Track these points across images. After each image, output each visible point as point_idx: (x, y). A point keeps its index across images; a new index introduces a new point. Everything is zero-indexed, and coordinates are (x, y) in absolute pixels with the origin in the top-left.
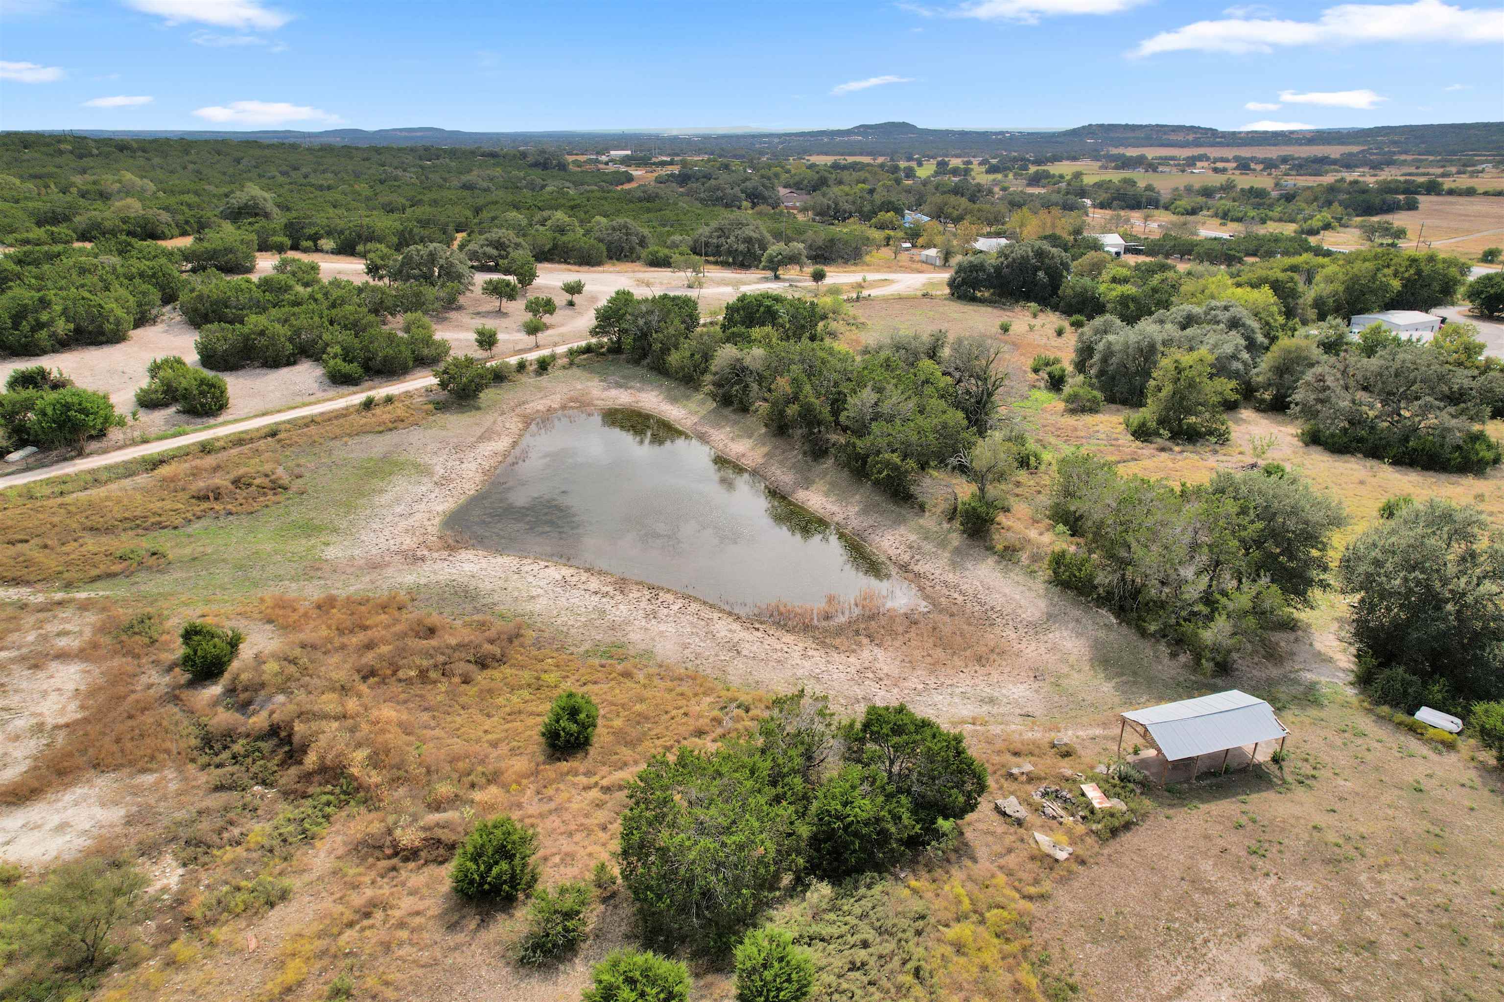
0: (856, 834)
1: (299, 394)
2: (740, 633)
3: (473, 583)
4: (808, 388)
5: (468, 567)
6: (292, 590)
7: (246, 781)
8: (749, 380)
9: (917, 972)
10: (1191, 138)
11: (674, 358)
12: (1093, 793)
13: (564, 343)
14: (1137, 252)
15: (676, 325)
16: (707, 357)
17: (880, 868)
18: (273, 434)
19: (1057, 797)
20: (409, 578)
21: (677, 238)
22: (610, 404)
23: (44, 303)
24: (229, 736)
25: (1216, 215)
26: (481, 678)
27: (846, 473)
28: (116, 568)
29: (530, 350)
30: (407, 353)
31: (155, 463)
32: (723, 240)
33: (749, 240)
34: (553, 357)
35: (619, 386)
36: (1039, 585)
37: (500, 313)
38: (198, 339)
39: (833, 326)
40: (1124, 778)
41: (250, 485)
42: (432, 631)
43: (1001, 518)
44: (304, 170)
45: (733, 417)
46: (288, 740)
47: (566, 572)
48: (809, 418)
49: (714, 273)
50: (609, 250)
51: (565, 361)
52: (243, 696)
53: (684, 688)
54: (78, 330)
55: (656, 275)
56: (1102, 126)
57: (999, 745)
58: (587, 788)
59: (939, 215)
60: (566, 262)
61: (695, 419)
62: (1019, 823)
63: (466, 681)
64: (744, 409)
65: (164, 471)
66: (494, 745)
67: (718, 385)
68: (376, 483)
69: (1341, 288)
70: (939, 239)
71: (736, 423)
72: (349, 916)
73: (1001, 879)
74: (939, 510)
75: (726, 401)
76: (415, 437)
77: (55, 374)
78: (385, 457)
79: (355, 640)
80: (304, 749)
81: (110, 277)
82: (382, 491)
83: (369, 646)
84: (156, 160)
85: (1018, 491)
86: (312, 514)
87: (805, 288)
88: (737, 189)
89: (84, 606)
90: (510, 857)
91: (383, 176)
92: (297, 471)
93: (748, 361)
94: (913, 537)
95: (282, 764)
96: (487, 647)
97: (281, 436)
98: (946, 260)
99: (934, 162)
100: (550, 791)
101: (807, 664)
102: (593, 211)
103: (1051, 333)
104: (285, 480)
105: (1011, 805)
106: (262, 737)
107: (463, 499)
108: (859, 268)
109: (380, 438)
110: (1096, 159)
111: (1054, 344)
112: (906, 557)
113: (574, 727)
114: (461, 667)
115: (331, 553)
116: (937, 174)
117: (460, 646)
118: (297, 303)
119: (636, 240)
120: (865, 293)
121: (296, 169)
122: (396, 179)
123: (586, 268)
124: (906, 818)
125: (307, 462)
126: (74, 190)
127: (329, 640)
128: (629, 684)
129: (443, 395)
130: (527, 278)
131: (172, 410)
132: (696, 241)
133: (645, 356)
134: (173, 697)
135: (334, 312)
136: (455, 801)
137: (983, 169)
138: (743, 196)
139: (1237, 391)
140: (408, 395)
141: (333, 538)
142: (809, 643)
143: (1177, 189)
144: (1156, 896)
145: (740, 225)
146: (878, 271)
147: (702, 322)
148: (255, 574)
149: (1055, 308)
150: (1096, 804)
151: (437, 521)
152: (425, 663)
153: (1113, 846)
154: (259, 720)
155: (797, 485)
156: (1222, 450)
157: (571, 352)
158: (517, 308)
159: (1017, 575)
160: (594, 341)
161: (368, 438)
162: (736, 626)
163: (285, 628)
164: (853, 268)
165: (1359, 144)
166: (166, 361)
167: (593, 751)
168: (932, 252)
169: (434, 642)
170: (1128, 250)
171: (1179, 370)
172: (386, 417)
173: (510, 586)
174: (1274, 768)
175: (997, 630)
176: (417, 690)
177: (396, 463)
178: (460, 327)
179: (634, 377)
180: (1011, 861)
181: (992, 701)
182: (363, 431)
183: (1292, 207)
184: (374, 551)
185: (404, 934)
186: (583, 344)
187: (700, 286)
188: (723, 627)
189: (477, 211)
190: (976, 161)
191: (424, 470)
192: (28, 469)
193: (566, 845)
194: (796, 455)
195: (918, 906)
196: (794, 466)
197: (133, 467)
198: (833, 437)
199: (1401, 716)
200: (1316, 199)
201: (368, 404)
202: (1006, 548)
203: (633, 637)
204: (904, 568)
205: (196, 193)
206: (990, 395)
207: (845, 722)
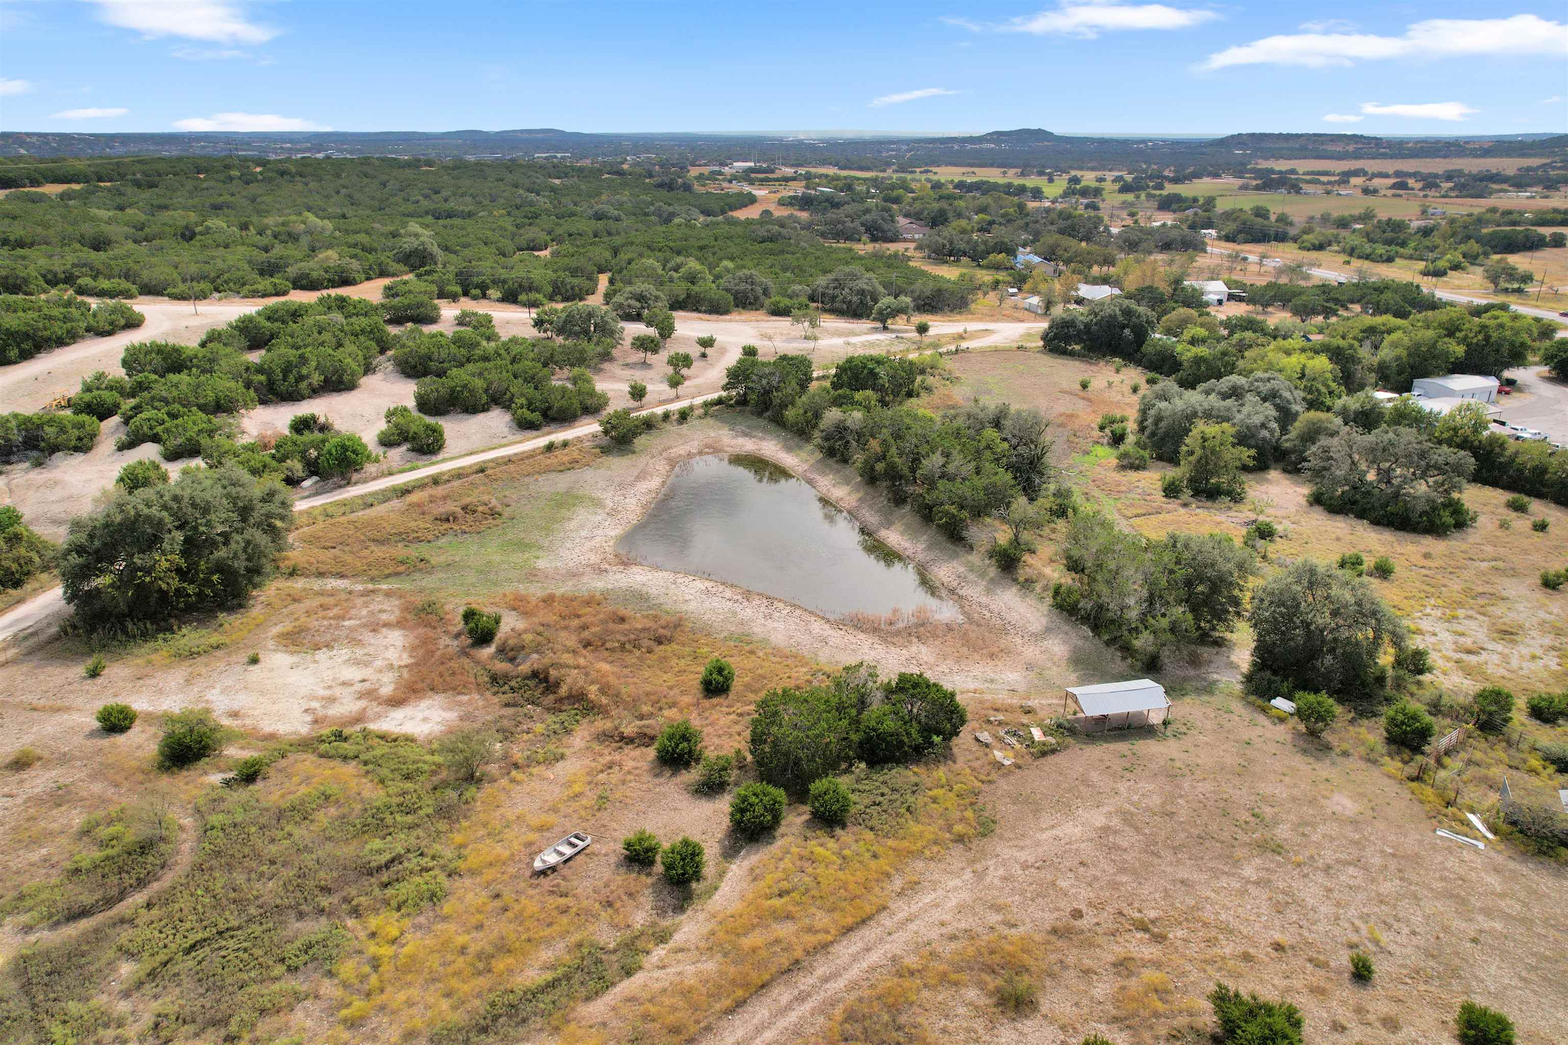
0: (884, 740)
1: (494, 436)
2: (828, 631)
3: (645, 589)
4: (893, 450)
5: (639, 578)
6: (522, 589)
7: (522, 702)
8: (850, 438)
9: (908, 809)
10: (1351, 148)
11: (790, 414)
12: (1037, 734)
13: (700, 394)
14: (1240, 299)
15: (792, 386)
16: (817, 416)
17: (898, 762)
18: (482, 471)
19: (1015, 734)
20: (599, 584)
21: (797, 287)
22: (737, 451)
23: (303, 360)
24: (507, 678)
25: (1343, 251)
26: (660, 650)
27: (918, 519)
28: (401, 568)
29: (671, 401)
30: (576, 404)
31: (404, 491)
32: (837, 291)
33: (862, 292)
34: (691, 408)
35: (745, 435)
36: (1045, 606)
37: (645, 365)
38: (415, 388)
39: (930, 381)
40: (1059, 726)
41: (475, 511)
42: (623, 620)
43: (1027, 557)
44: (445, 193)
45: (836, 466)
46: (546, 679)
47: (709, 584)
48: (893, 475)
49: (830, 323)
50: (736, 299)
51: (701, 411)
52: (511, 654)
53: (789, 662)
54: (326, 380)
55: (777, 324)
56: (1253, 135)
57: (988, 704)
58: (729, 714)
59: (1049, 256)
60: (697, 310)
61: (806, 467)
62: (987, 745)
63: (650, 651)
64: (845, 461)
65: (413, 498)
66: (671, 688)
67: (826, 439)
68: (564, 512)
69: (1405, 353)
70: (1043, 287)
71: (838, 471)
72: (600, 767)
73: (968, 771)
74: (983, 549)
75: (831, 453)
76: (588, 475)
77: (322, 420)
78: (567, 493)
79: (575, 623)
80: (557, 685)
81: (341, 335)
82: (569, 519)
83: (585, 627)
84: (313, 185)
85: (1053, 536)
86: (523, 535)
87: (909, 340)
88: (857, 223)
89: (388, 594)
90: (688, 741)
91: (518, 201)
92: (506, 501)
93: (849, 423)
94: (962, 569)
95: (543, 693)
96: (661, 631)
97: (489, 472)
98: (1047, 308)
99: (1066, 177)
100: (707, 714)
101: (873, 653)
102: (720, 254)
103: (1127, 389)
104: (499, 509)
105: (985, 736)
106: (526, 678)
107: (628, 528)
108: (963, 317)
109: (561, 476)
110: (1239, 174)
111: (1127, 400)
112: (955, 584)
113: (721, 679)
114: (646, 643)
115: (542, 564)
116: (1066, 194)
117: (644, 629)
118: (486, 359)
119: (759, 290)
120: (964, 345)
121: (437, 192)
122: (531, 204)
123: (714, 317)
124: (915, 734)
125: (512, 495)
126: (269, 232)
127: (557, 622)
128: (753, 657)
129: (605, 441)
130: (666, 331)
131: (404, 448)
132: (814, 291)
133: (767, 409)
134: (464, 653)
135: (516, 366)
136: (651, 715)
137: (1117, 186)
138: (863, 229)
139: (1254, 458)
140: (579, 440)
141: (541, 553)
142: (876, 640)
143: (1312, 218)
144: (1058, 786)
145: (854, 277)
146: (981, 320)
147: (815, 375)
148: (492, 576)
149: (1138, 363)
150: (1037, 738)
151: (611, 543)
152: (623, 639)
153: (1042, 761)
154: (525, 668)
155: (881, 525)
156: (1236, 507)
157: (706, 405)
158: (660, 360)
159: (1031, 600)
160: (724, 394)
161: (553, 476)
162: (827, 626)
163: (525, 614)
164: (958, 317)
165: (1541, 155)
166: (396, 409)
167: (732, 695)
168: (1035, 300)
169: (626, 626)
170: (1231, 297)
171: (1205, 440)
172: (566, 459)
173: (671, 592)
174: (1162, 728)
175: (1009, 638)
176: (618, 655)
177: (577, 498)
178: (614, 378)
179: (757, 428)
180: (976, 764)
181: (992, 681)
182: (549, 470)
183: (1427, 242)
184: (571, 564)
185: (631, 777)
186: (715, 396)
187: (816, 339)
188: (817, 627)
189: (616, 252)
190: (1110, 176)
191: (598, 504)
192: (317, 494)
193: (716, 741)
194: (883, 501)
195: (914, 779)
196: (879, 511)
197: (389, 494)
198: (910, 489)
199: (1260, 702)
200: (1454, 234)
201: (550, 447)
202: (1026, 580)
203: (756, 630)
204: (952, 591)
205: (367, 233)
206: (1039, 459)
207: (886, 681)
